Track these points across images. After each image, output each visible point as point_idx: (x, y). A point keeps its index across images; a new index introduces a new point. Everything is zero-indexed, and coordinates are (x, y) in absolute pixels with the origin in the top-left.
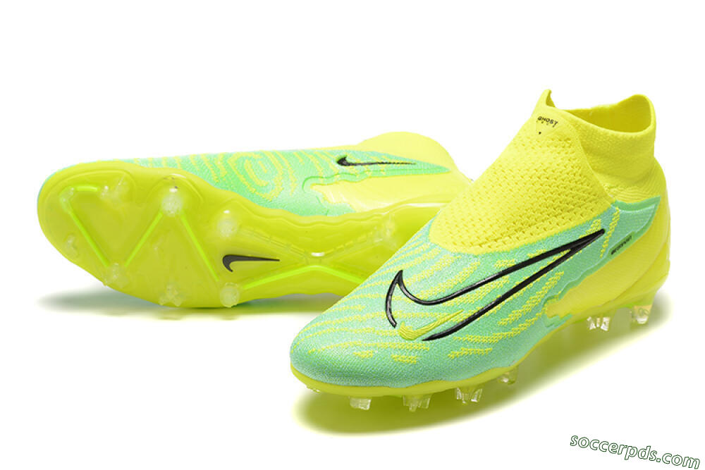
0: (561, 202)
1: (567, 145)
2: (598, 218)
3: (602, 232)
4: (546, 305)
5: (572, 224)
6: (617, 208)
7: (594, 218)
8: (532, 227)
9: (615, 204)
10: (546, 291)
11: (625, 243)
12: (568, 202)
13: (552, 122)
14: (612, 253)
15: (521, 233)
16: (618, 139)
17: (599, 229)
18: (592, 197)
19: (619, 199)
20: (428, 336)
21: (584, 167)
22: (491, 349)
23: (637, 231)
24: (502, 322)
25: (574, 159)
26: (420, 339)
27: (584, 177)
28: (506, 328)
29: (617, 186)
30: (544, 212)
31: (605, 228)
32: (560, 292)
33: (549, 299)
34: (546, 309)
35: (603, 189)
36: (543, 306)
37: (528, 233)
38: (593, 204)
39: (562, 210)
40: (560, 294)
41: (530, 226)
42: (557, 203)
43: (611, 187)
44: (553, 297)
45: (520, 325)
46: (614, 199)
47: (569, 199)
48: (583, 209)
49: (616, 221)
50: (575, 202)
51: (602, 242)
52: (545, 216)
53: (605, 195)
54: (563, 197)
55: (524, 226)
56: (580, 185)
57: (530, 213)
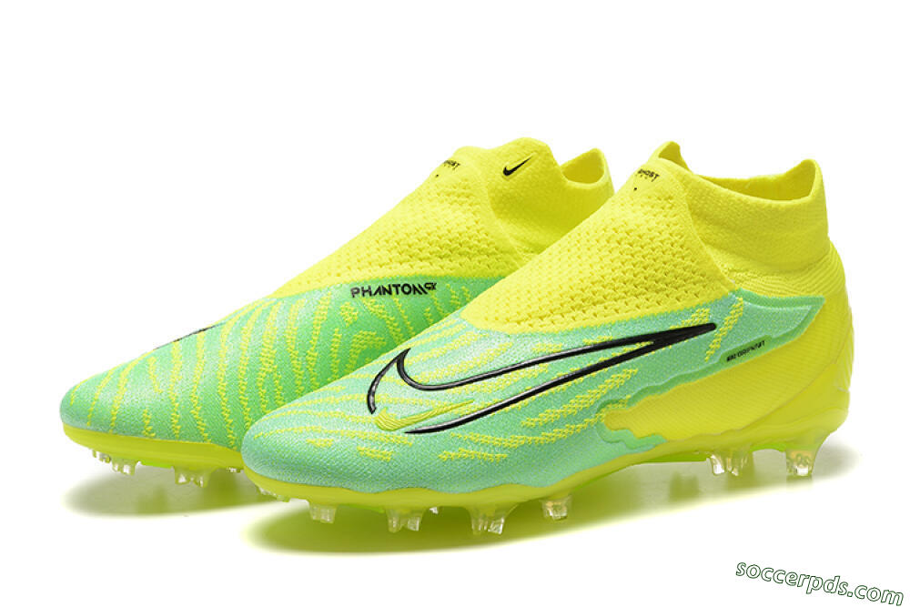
0: (646, 278)
1: (668, 205)
2: (706, 306)
3: (711, 327)
4: (603, 410)
5: (661, 309)
6: (741, 299)
7: (698, 306)
8: (598, 306)
9: (738, 293)
10: (605, 391)
11: (753, 349)
12: (657, 279)
13: (652, 175)
14: (728, 359)
15: (580, 312)
16: (748, 205)
17: (706, 321)
18: (697, 278)
19: (745, 288)
20: (413, 428)
21: (689, 236)
22: (506, 455)
23: (774, 336)
24: (528, 421)
25: (675, 225)
26: (403, 430)
27: (688, 249)
28: (533, 430)
29: (747, 270)
30: (618, 288)
31: (716, 322)
32: (629, 396)
33: (608, 403)
34: (604, 415)
35: (718, 271)
36: (599, 410)
37: (589, 312)
38: (699, 288)
39: (646, 289)
40: (630, 399)
41: (594, 304)
42: (641, 278)
43: (735, 271)
44: (617, 402)
45: (556, 430)
46: (737, 287)
47: (659, 275)
48: (681, 292)
49: (737, 315)
50: (668, 281)
51: (710, 340)
52: (620, 293)
53: (721, 279)
54: (650, 271)
55: (586, 303)
56: (680, 259)
57: (597, 287)
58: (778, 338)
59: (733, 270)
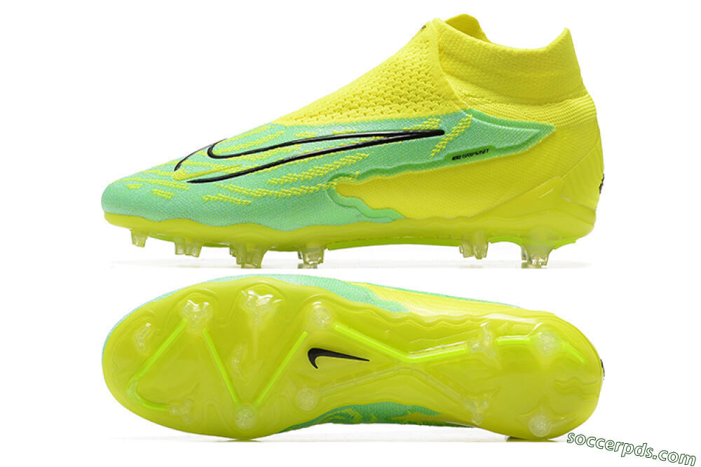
0: (393, 94)
2: (437, 117)
3: (440, 132)
4: (336, 180)
5: (399, 115)
6: (470, 116)
7: (431, 117)
8: (352, 110)
9: (469, 111)
10: (338, 166)
11: (477, 154)
12: (401, 94)
14: (454, 159)
15: (339, 114)
16: (487, 49)
17: (435, 127)
18: (433, 96)
19: (476, 109)
21: (433, 67)
22: (250, 202)
23: (497, 147)
24: (274, 180)
25: (425, 59)
26: (186, 180)
27: (430, 76)
29: (483, 97)
31: (445, 129)
32: (358, 173)
33: (341, 176)
34: (335, 184)
35: (453, 93)
36: (331, 180)
37: (345, 114)
38: (435, 104)
39: (392, 101)
40: (359, 175)
41: (350, 109)
42: (389, 93)
43: (471, 96)
44: (348, 176)
45: (293, 188)
46: (469, 107)
47: (403, 92)
48: (419, 105)
49: (464, 127)
50: (409, 96)
51: (437, 141)
52: (372, 103)
53: (455, 99)
54: (397, 89)
55: (345, 108)
56: (423, 83)
57: (357, 98)
58: (501, 149)
59: (469, 96)
